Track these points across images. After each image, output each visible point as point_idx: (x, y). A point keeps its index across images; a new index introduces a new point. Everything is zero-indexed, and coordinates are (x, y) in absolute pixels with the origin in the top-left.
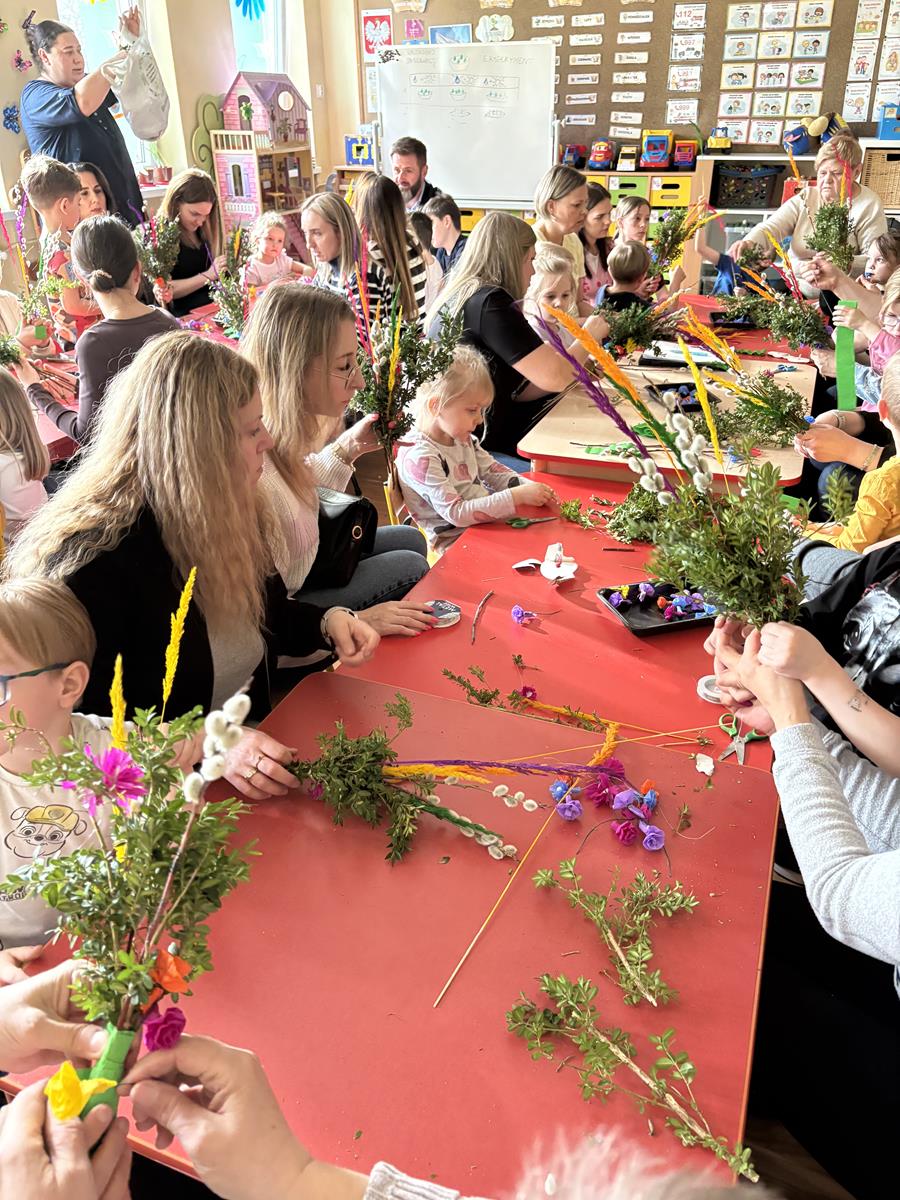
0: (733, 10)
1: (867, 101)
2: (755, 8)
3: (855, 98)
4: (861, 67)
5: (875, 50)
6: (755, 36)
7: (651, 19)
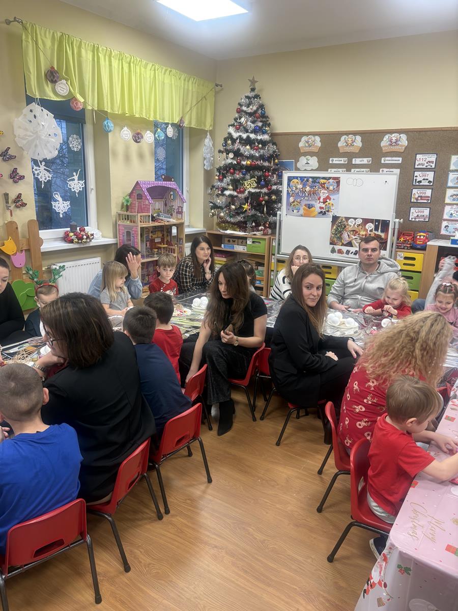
0: (454, 158)
7: (400, 162)
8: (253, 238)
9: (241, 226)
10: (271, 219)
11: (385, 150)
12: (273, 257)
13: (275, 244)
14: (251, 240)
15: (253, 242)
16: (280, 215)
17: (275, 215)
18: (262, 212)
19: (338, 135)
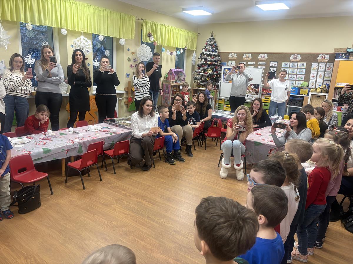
0: (283, 63)
1: (314, 84)
2: (289, 63)
3: (312, 83)
4: (313, 77)
5: (316, 73)
6: (288, 69)
7: (265, 64)
10: (217, 84)
11: (260, 59)
13: (218, 93)
16: (220, 82)
18: (214, 81)
19: (243, 54)
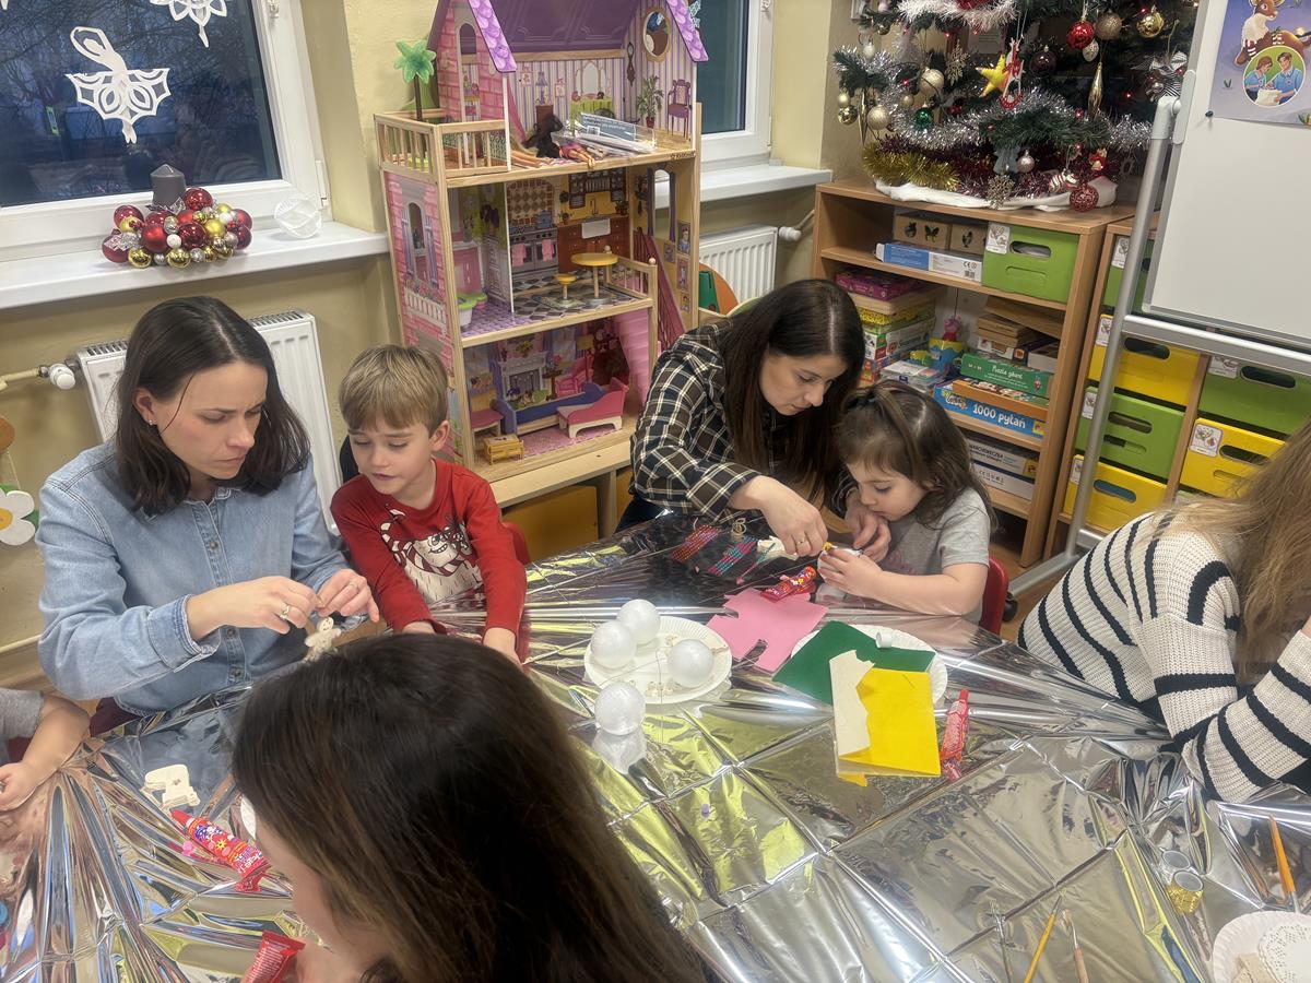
8: (1014, 228)
9: (969, 166)
10: (1123, 132)
12: (1106, 320)
14: (1006, 236)
15: (1016, 246)
16: (1173, 116)
17: (1146, 113)
18: (1079, 99)
